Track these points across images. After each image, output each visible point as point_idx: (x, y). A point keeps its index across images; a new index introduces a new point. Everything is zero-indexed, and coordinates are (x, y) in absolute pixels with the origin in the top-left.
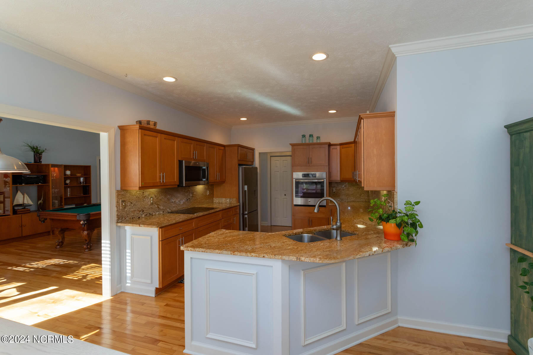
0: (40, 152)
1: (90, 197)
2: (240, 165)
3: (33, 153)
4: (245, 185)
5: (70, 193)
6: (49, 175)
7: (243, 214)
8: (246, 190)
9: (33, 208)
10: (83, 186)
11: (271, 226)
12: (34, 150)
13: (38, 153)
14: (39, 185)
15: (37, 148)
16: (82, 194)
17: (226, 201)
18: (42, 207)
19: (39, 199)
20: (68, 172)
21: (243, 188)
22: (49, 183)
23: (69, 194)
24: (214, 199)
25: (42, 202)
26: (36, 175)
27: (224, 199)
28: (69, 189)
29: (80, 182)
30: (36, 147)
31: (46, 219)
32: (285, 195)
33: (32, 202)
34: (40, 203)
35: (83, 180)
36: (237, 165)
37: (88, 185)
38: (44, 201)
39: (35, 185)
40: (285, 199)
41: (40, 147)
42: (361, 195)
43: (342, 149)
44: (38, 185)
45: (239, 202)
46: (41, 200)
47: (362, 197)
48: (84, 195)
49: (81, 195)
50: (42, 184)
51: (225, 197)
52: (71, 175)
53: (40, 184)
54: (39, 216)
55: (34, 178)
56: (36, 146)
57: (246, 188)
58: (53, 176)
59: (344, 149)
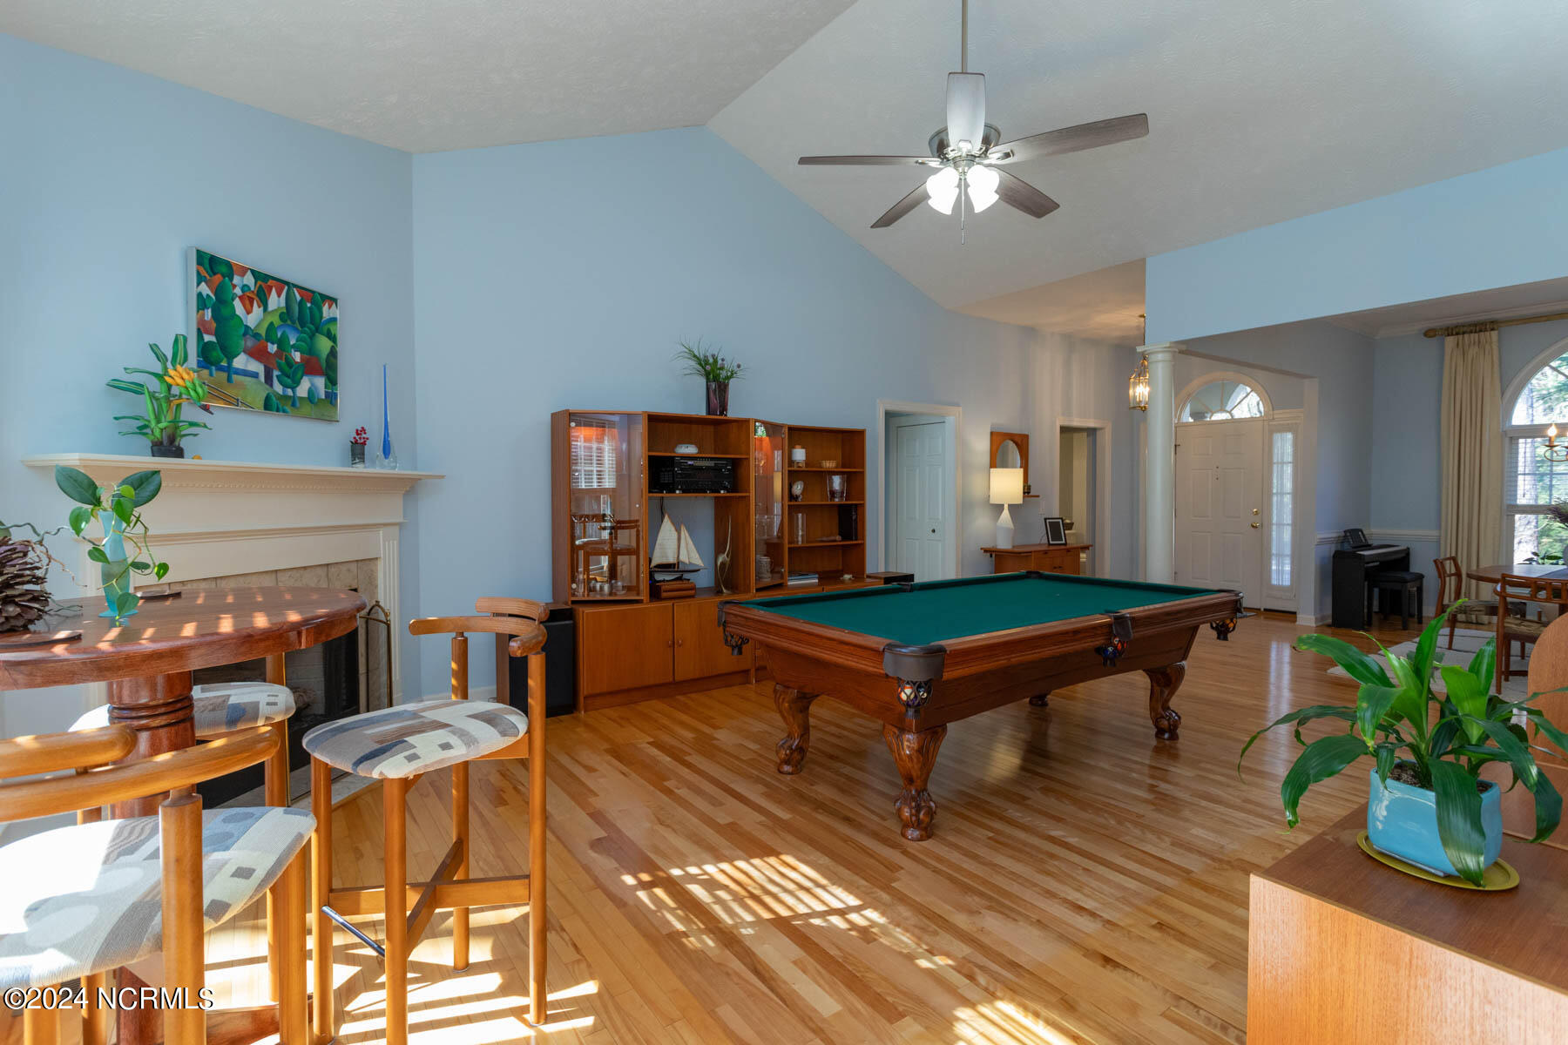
0: (723, 374)
1: (861, 548)
3: (703, 381)
5: (802, 531)
6: (748, 459)
9: (704, 580)
10: (840, 506)
12: (708, 368)
13: (716, 379)
14: (719, 495)
15: (715, 361)
16: (838, 538)
18: (728, 578)
19: (719, 548)
20: (800, 454)
22: (748, 491)
23: (800, 533)
25: (728, 560)
26: (712, 459)
28: (800, 515)
29: (833, 493)
30: (711, 360)
31: (745, 640)
33: (701, 558)
34: (723, 564)
35: (842, 484)
37: (856, 505)
38: (734, 556)
39: (709, 494)
41: (723, 360)
44: (716, 497)
46: (724, 553)
48: (843, 540)
49: (835, 541)
50: (728, 492)
52: (807, 463)
53: (722, 492)
54: (725, 625)
55: (708, 468)
56: (713, 356)
58: (759, 465)
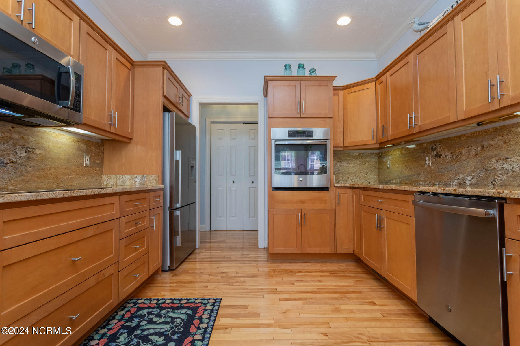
2: (166, 109)
4: (177, 149)
7: (172, 210)
8: (179, 161)
11: (211, 230)
17: (131, 181)
21: (172, 155)
24: (104, 177)
27: (128, 177)
32: (233, 182)
36: (161, 108)
40: (234, 188)
42: (367, 172)
43: (348, 95)
45: (163, 183)
47: (369, 177)
51: (131, 174)
57: (178, 155)
59: (351, 94)
